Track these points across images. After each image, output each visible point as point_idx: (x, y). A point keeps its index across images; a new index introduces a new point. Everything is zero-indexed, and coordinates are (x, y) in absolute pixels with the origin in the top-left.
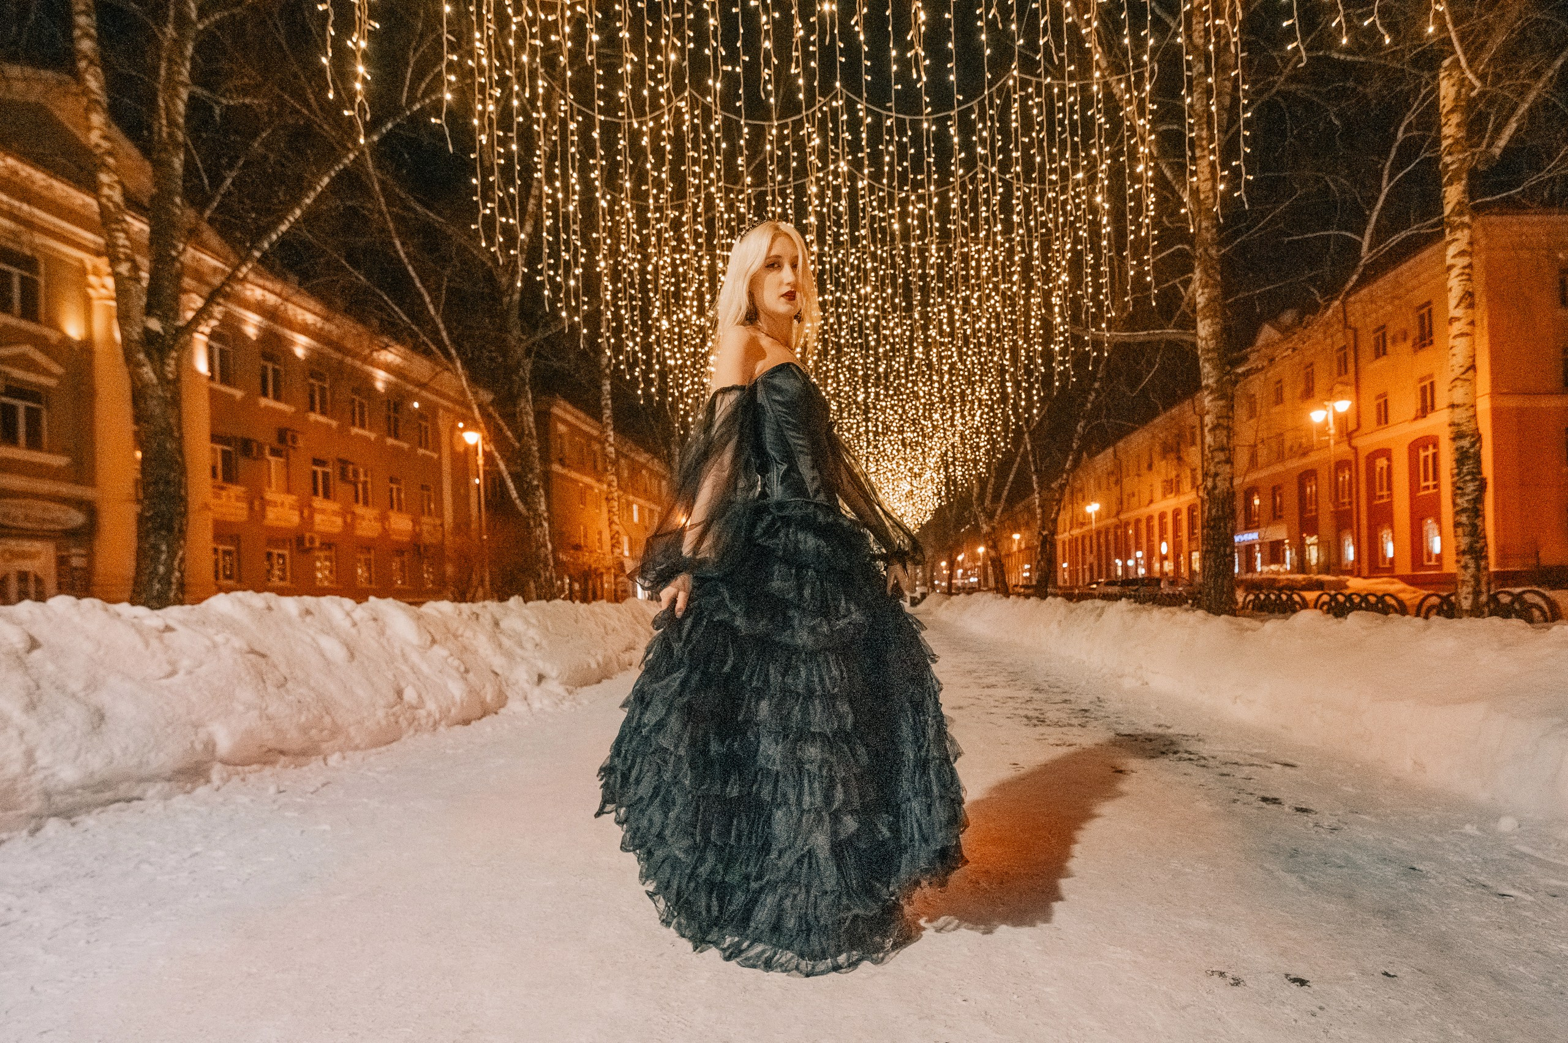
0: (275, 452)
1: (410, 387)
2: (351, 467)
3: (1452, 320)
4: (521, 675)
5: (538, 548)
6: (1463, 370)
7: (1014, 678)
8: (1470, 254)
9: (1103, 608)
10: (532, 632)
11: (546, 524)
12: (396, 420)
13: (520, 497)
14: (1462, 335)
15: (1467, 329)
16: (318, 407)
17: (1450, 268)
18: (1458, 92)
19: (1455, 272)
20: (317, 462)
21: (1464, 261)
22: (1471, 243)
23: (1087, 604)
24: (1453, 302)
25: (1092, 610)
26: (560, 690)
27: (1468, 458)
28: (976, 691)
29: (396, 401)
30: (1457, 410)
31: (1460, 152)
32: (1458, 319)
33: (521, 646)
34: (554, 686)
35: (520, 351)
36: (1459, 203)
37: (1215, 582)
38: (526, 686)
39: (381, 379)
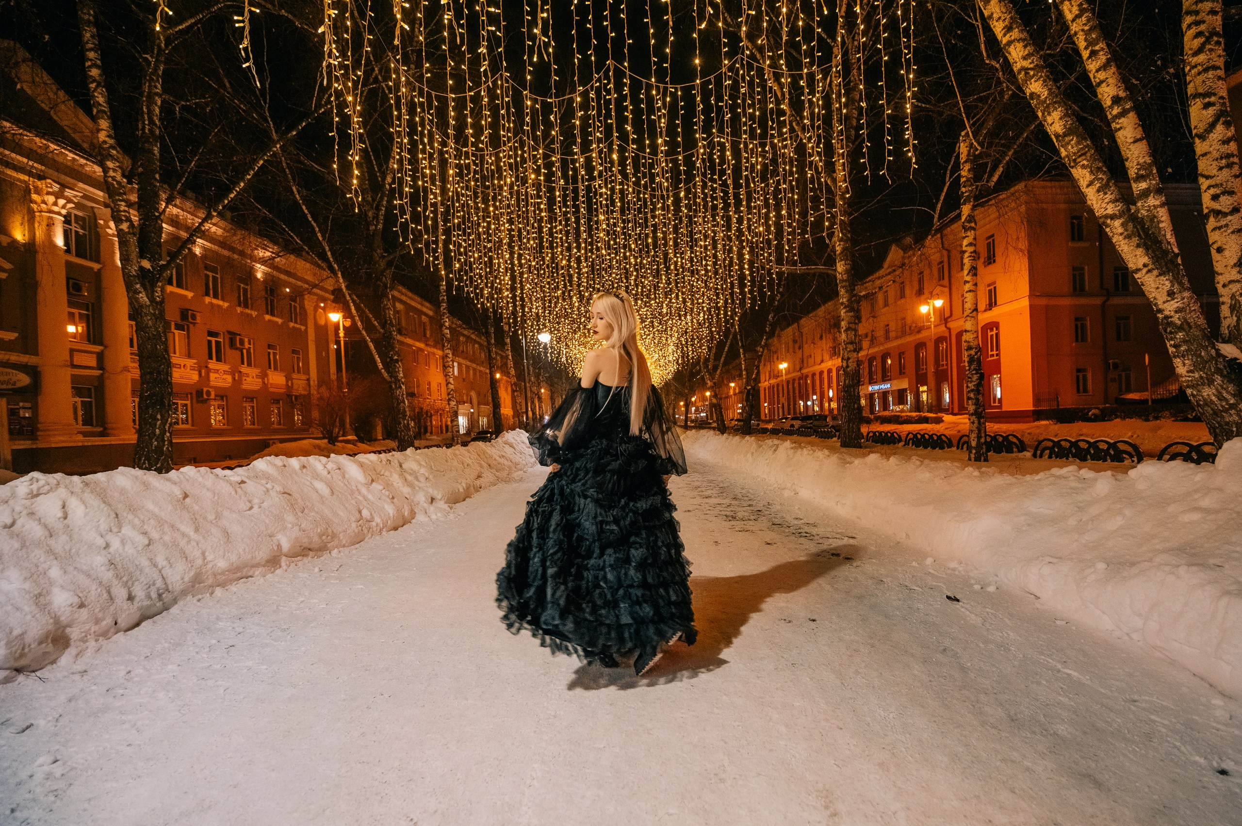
0: (179, 327)
1: (283, 277)
2: (238, 337)
3: (966, 282)
4: (421, 498)
5: (399, 404)
6: (970, 311)
7: (723, 491)
8: (975, 245)
9: (777, 446)
10: (423, 471)
11: (403, 387)
12: (272, 302)
13: (384, 368)
14: (970, 291)
15: (972, 288)
16: (211, 292)
17: (965, 251)
18: (969, 151)
19: (967, 255)
20: (211, 334)
21: (971, 249)
22: (975, 239)
23: (771, 442)
24: (966, 272)
25: (772, 447)
26: (446, 506)
27: (974, 361)
28: (699, 500)
29: (271, 286)
30: (968, 334)
31: (970, 186)
32: (968, 282)
33: (418, 480)
34: (442, 505)
35: (383, 264)
36: (969, 215)
37: (849, 426)
38: (425, 505)
39: (260, 271)
